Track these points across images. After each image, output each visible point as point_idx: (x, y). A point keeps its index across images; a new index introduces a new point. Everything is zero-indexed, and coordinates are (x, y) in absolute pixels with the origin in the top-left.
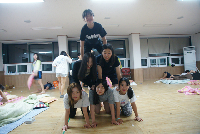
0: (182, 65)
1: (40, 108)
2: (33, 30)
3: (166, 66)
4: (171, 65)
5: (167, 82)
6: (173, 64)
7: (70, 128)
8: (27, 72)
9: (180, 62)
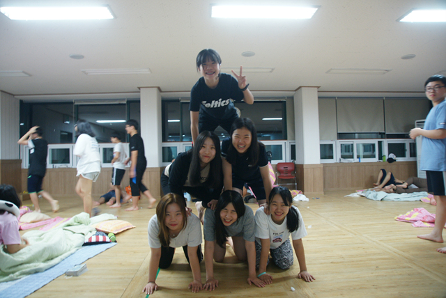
0: (412, 159)
1: (97, 243)
2: (86, 74)
3: (376, 160)
4: (387, 158)
5: (375, 197)
6: (392, 156)
7: (159, 289)
8: (69, 163)
9: (408, 153)
